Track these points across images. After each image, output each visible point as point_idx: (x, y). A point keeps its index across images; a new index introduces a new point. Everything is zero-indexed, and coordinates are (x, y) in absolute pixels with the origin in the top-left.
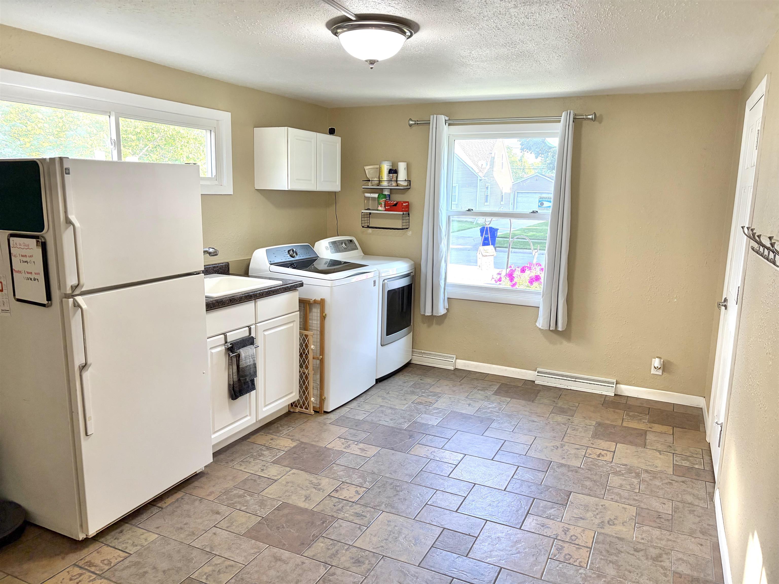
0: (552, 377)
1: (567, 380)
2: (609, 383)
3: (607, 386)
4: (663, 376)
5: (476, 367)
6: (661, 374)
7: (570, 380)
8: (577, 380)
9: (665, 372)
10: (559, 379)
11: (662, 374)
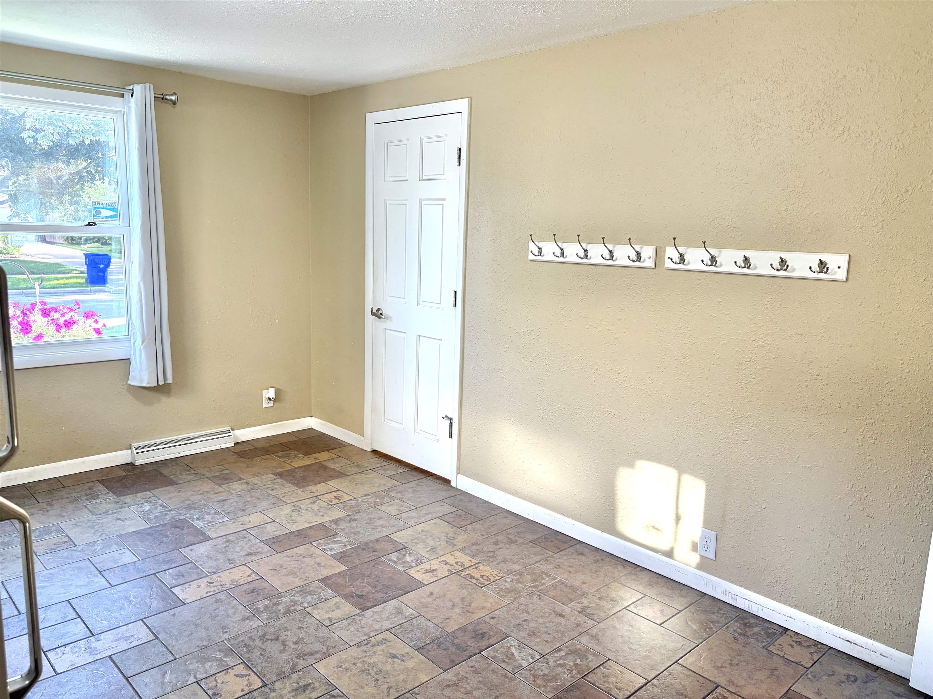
0: (157, 449)
1: (176, 446)
2: (224, 432)
3: (225, 437)
4: (274, 407)
5: (30, 475)
6: (272, 405)
7: (181, 445)
8: (188, 442)
9: (276, 402)
10: (167, 447)
11: (274, 404)
